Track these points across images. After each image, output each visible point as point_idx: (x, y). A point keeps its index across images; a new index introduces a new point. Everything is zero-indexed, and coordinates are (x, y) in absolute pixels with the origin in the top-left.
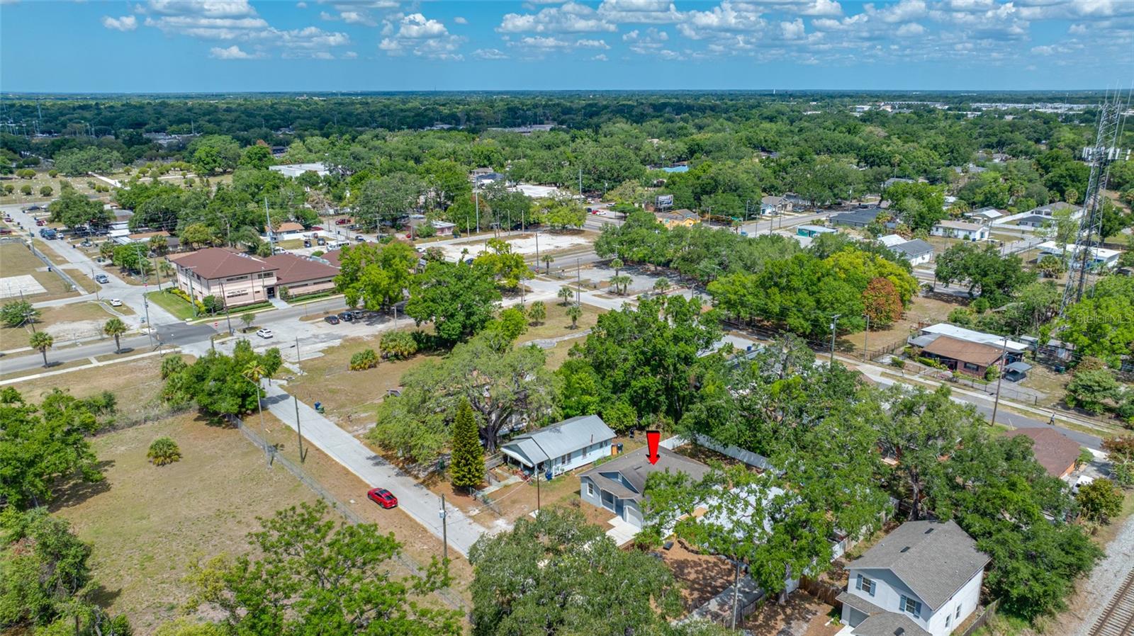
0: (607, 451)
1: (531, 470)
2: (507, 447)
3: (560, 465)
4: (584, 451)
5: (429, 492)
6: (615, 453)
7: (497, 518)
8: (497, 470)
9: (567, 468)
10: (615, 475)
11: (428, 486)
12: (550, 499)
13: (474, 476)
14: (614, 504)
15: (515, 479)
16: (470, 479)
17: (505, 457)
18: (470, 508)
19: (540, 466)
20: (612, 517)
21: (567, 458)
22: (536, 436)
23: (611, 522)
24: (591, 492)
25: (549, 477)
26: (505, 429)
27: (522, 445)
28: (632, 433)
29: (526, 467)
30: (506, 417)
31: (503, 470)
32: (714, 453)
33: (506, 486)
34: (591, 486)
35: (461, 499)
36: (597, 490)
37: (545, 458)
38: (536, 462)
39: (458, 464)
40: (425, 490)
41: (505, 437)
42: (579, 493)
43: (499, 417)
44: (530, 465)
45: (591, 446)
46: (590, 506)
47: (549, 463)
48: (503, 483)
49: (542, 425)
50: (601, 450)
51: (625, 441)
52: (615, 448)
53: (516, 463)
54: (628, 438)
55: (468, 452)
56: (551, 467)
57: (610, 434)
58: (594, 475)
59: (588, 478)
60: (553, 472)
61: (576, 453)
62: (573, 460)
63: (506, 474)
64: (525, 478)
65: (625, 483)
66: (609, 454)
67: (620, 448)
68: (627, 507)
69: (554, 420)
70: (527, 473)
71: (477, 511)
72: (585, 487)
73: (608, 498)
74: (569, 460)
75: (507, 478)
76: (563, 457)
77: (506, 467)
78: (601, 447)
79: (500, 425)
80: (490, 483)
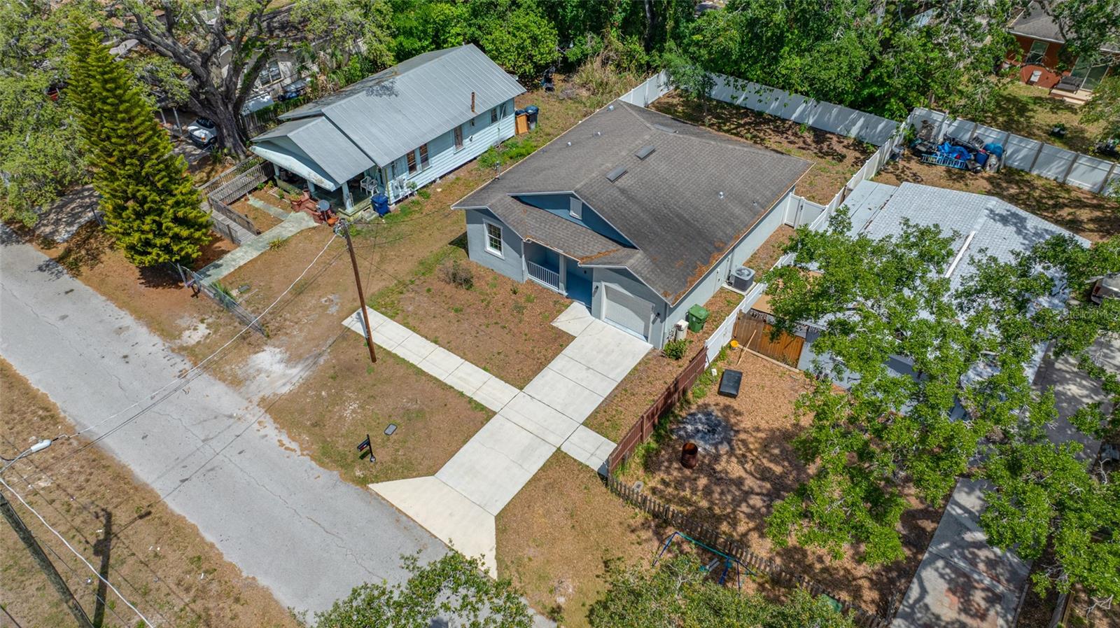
0: (506, 128)
1: (336, 197)
2: (268, 144)
3: (405, 176)
4: (458, 135)
5: (77, 284)
6: (523, 129)
7: (257, 348)
8: (253, 201)
9: (422, 178)
10: (562, 201)
11: (74, 269)
12: (390, 268)
13: (177, 238)
14: (562, 274)
15: (298, 222)
16: (167, 249)
17: (268, 168)
18: (183, 323)
19: (356, 186)
20: (560, 308)
21: (418, 158)
22: (337, 109)
23: (564, 322)
24: (496, 244)
25: (381, 207)
26: (263, 97)
27: (301, 135)
28: (549, 80)
29: (321, 193)
30: (257, 68)
31: (268, 200)
32: (743, 111)
33: (277, 245)
34: (495, 233)
35: (162, 297)
36: (514, 242)
37: (366, 165)
38: (343, 178)
39: (119, 210)
40: (67, 280)
41: (266, 117)
42: (462, 242)
43: (236, 69)
44: (329, 186)
45: (472, 122)
46: (499, 280)
47: (378, 174)
48: (270, 235)
49: (349, 81)
50: (495, 127)
51: (539, 99)
52: (522, 120)
53: (294, 180)
54: (542, 92)
55: (138, 178)
56: (382, 184)
57: (509, 88)
58: (499, 201)
59: (486, 212)
60: (391, 194)
61: (440, 143)
62: (433, 161)
63: (274, 210)
64: (323, 217)
65: (591, 219)
66: (512, 133)
67: (531, 118)
68: (602, 288)
69: (374, 65)
70: (324, 205)
71: (203, 330)
72: (479, 234)
73: (543, 260)
74: (425, 160)
75: (277, 221)
76: (410, 157)
77: (273, 192)
78: (494, 119)
79: (248, 87)
80: (235, 242)
